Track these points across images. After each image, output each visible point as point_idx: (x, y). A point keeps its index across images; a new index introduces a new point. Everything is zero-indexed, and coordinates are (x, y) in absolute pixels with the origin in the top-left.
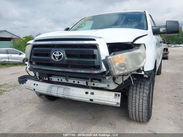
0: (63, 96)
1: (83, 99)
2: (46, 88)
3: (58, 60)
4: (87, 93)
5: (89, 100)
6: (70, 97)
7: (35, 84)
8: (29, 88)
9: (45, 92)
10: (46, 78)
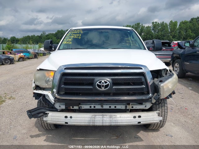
0: (110, 124)
1: (131, 123)
2: (86, 119)
3: (104, 89)
4: (135, 117)
5: (137, 123)
6: (118, 124)
7: (66, 117)
8: (56, 122)
9: (86, 124)
10: (73, 107)
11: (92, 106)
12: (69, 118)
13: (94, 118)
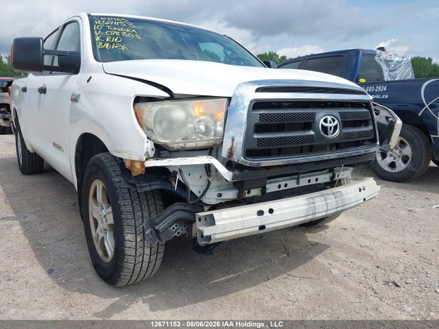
1: (358, 202)
2: (301, 208)
4: (360, 190)
6: (345, 207)
7: (261, 213)
8: (238, 232)
9: (301, 219)
10: (249, 193)
11: (283, 184)
12: (267, 214)
13: (314, 203)
